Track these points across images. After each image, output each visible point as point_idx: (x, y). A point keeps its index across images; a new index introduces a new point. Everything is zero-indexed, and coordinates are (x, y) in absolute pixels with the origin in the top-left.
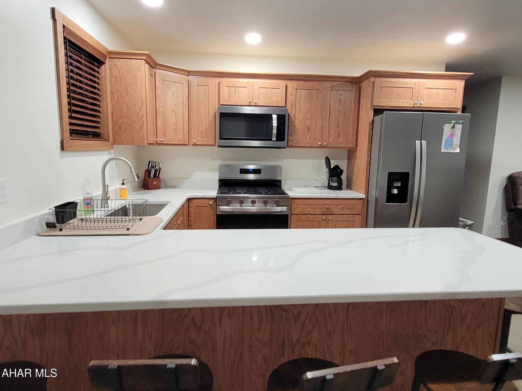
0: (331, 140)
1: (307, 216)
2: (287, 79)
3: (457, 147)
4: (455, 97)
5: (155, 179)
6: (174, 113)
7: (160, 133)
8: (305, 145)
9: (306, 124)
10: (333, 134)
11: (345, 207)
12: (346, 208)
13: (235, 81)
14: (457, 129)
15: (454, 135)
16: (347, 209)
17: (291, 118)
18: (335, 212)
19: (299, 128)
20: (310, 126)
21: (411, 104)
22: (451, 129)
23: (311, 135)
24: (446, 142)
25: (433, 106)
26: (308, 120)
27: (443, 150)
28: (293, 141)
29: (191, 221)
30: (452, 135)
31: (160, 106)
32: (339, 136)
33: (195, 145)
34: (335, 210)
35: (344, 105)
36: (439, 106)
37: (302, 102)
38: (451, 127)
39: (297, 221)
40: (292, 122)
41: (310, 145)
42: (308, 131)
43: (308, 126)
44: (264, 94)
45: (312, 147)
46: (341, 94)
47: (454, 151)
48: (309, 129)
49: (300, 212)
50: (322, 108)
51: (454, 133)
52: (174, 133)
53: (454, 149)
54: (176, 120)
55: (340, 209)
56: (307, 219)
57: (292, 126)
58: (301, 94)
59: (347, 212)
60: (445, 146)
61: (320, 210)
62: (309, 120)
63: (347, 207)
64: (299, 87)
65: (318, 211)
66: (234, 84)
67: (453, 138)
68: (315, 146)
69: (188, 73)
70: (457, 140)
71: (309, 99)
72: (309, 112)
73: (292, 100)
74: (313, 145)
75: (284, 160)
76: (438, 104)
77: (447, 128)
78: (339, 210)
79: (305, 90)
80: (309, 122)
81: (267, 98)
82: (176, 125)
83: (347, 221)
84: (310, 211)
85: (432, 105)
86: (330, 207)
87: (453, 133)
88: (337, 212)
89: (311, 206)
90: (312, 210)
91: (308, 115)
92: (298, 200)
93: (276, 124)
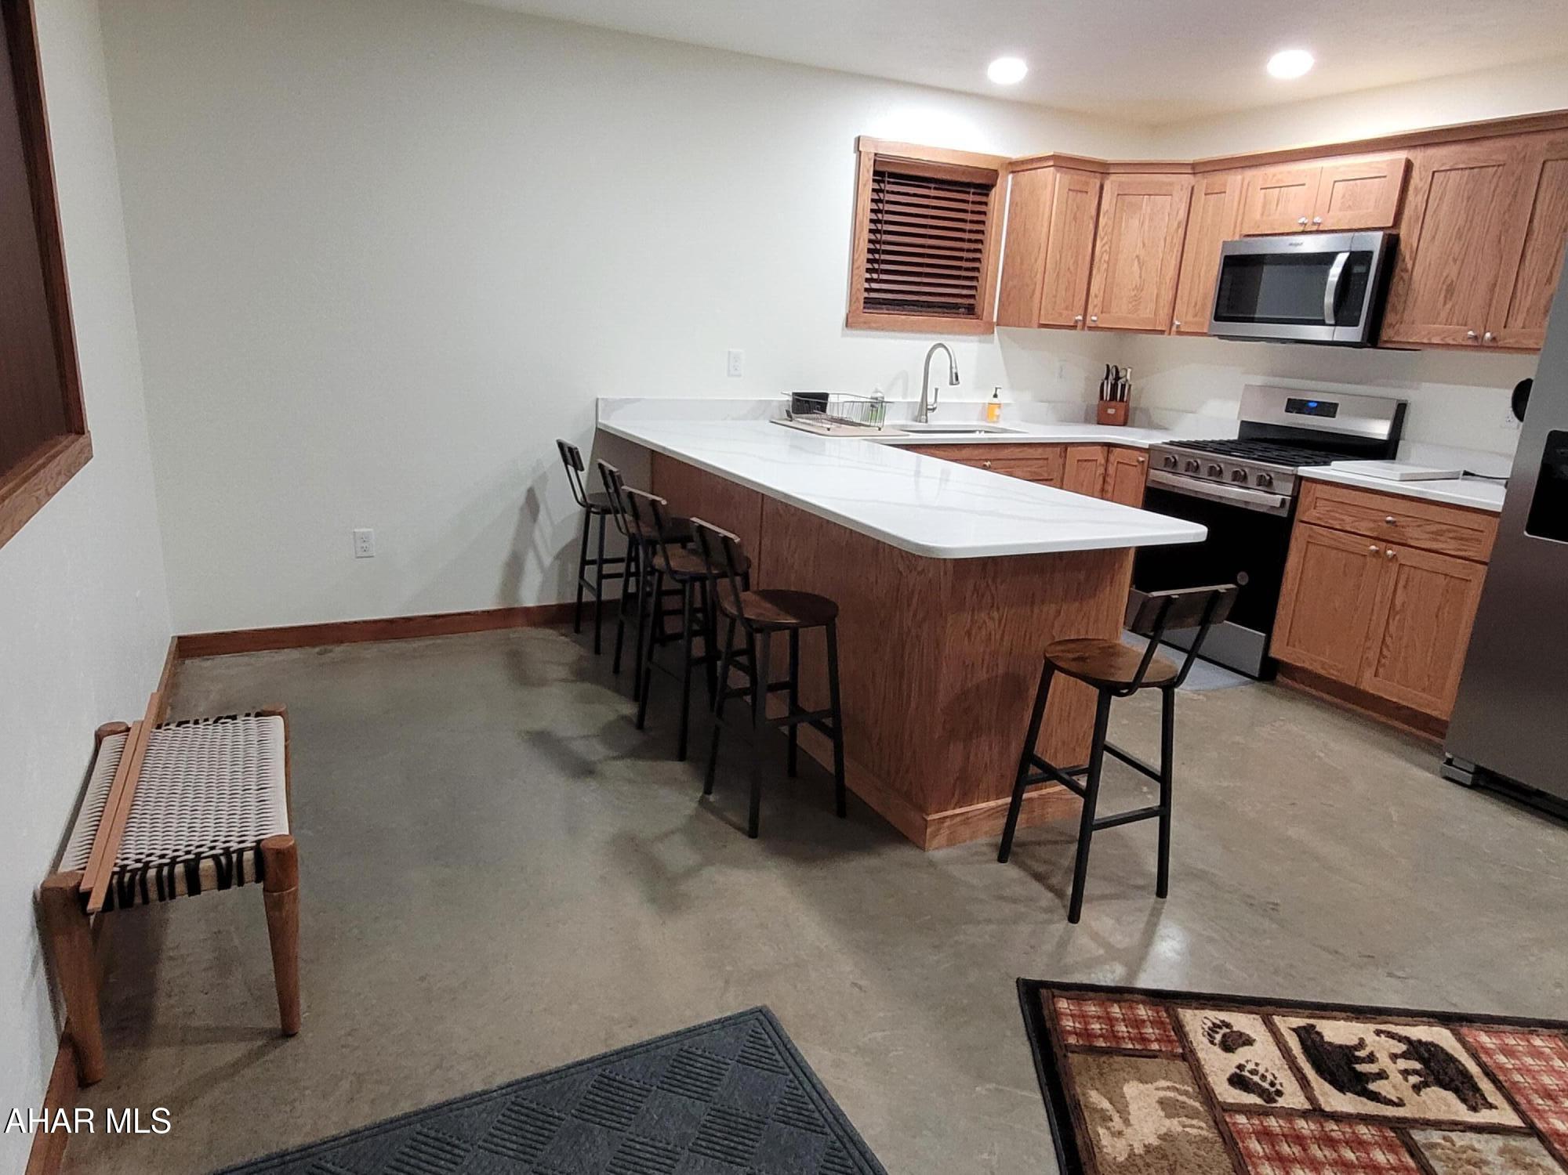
0: (1517, 323)
1: (1333, 534)
2: (1415, 147)
5: (1113, 403)
6: (1139, 263)
7: (1095, 306)
8: (1430, 339)
9: (1445, 274)
10: (1527, 303)
11: (1444, 531)
12: (1451, 535)
13: (1281, 173)
16: (1455, 538)
17: (1404, 260)
18: (1411, 538)
19: (1422, 286)
20: (1455, 279)
23: (1453, 306)
26: (1452, 263)
28: (1396, 327)
29: (1107, 491)
31: (1104, 249)
32: (1546, 310)
33: (1179, 333)
34: (1414, 535)
37: (1445, 207)
39: (1308, 542)
40: (1406, 270)
41: (1442, 339)
42: (1446, 297)
43: (1448, 282)
44: (1344, 196)
45: (1450, 345)
48: (1450, 290)
49: (1319, 519)
50: (1504, 222)
52: (1130, 306)
54: (1140, 277)
55: (1428, 533)
56: (1333, 542)
57: (1401, 283)
58: (1446, 185)
59: (1449, 546)
61: (1372, 525)
62: (1455, 260)
63: (1454, 531)
64: (1443, 165)
65: (1364, 527)
66: (1278, 181)
68: (1460, 341)
69: (1193, 168)
71: (1469, 198)
72: (1460, 239)
73: (1416, 206)
74: (1454, 339)
78: (1427, 536)
79: (1460, 172)
80: (1452, 269)
81: (1350, 206)
82: (1140, 289)
83: (1446, 575)
84: (1343, 520)
86: (1402, 520)
88: (1418, 539)
89: (1350, 509)
90: (1348, 519)
91: (1456, 249)
92: (1319, 486)
93: (1336, 279)
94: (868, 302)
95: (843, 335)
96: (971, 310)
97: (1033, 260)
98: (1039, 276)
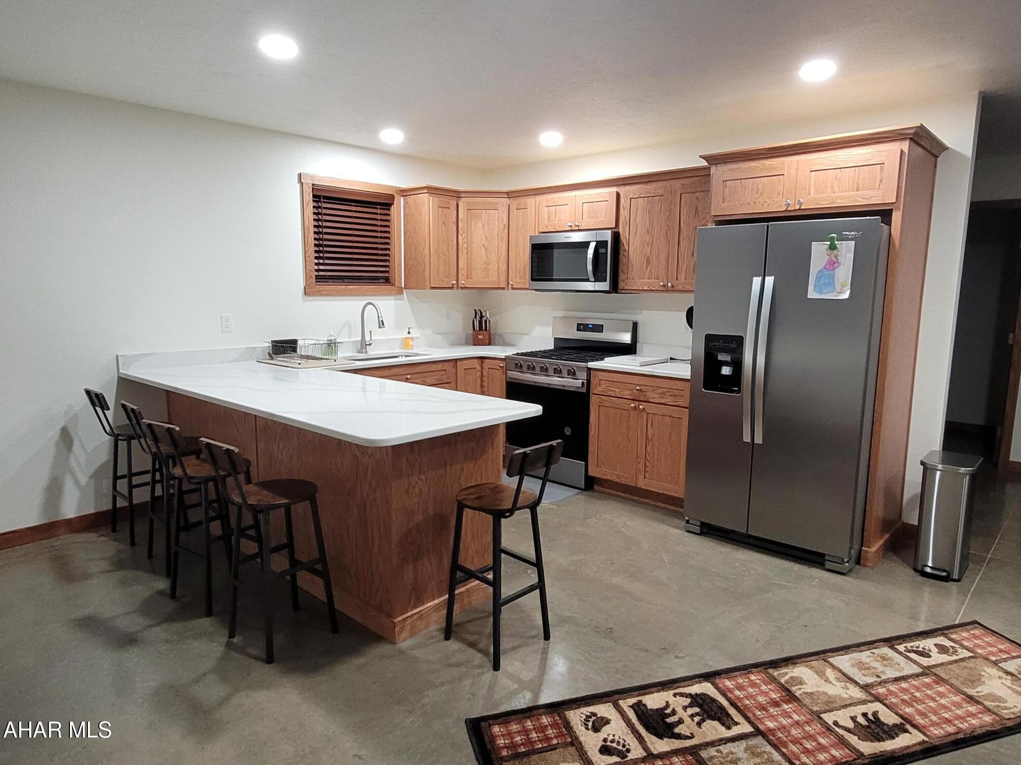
0: (682, 277)
1: (612, 400)
2: (620, 185)
3: (845, 288)
4: (881, 181)
5: (481, 332)
6: (485, 249)
7: (463, 275)
8: (642, 287)
9: (644, 253)
10: (684, 267)
11: (666, 392)
12: (669, 394)
13: (555, 198)
14: (844, 251)
15: (838, 262)
16: (671, 396)
17: (623, 245)
18: (650, 398)
19: (634, 259)
20: (649, 255)
21: (781, 206)
22: (828, 252)
23: (651, 270)
24: (818, 279)
25: (829, 204)
26: (647, 247)
27: (812, 294)
28: (626, 282)
29: (484, 387)
30: (832, 264)
32: (694, 271)
33: (513, 289)
34: (652, 396)
35: (704, 215)
36: (842, 203)
37: (639, 217)
38: (826, 247)
39: (599, 405)
40: (625, 251)
41: (649, 287)
42: (647, 264)
43: (647, 256)
44: (589, 211)
45: (652, 290)
46: (697, 198)
47: (837, 296)
48: (648, 261)
49: (604, 391)
50: (667, 226)
51: (838, 259)
52: (483, 274)
53: (838, 292)
54: (487, 257)
55: (658, 394)
56: (611, 404)
57: (624, 257)
58: (637, 205)
59: (670, 400)
60: (815, 286)
61: (630, 392)
62: (648, 245)
63: (670, 392)
64: (635, 195)
65: (626, 394)
66: (554, 202)
67: (833, 270)
68: (657, 288)
69: (508, 195)
70: (844, 272)
71: (649, 212)
72: (648, 234)
73: (625, 216)
74: (654, 287)
75: (644, 312)
76: (839, 201)
77: (819, 249)
78: (657, 396)
79: (643, 198)
80: (647, 250)
81: (592, 217)
82: (487, 264)
83: (670, 417)
84: (615, 391)
85: (826, 203)
87: (834, 259)
88: (654, 398)
89: (619, 384)
90: (617, 390)
91: (647, 239)
92: (600, 373)
93: (591, 256)
94: (318, 278)
95: (303, 300)
96: (387, 280)
97: (422, 249)
98: (427, 258)
